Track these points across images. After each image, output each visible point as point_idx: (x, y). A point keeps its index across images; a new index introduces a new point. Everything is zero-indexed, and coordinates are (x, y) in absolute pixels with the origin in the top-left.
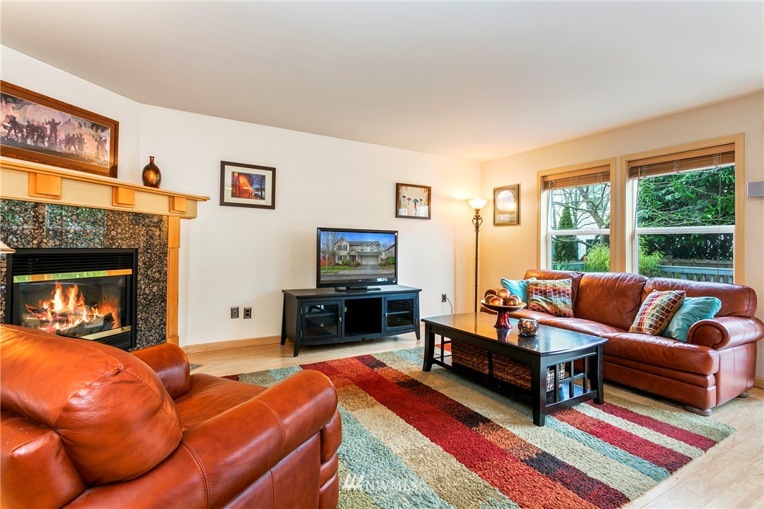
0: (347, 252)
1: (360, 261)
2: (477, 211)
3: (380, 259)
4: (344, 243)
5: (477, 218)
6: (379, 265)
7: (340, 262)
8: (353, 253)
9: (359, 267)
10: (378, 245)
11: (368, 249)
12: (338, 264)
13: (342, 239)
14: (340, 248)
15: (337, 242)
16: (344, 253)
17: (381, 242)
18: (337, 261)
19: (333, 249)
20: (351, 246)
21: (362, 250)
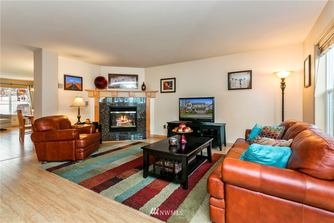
0: (191, 107)
1: (196, 111)
2: (283, 80)
3: (205, 110)
4: (190, 104)
5: (283, 84)
6: (205, 113)
7: (188, 112)
8: (193, 108)
9: (196, 114)
10: (205, 104)
11: (200, 106)
12: (187, 113)
13: (189, 102)
14: (188, 106)
15: (187, 103)
16: (189, 108)
17: (206, 103)
18: (187, 111)
19: (185, 106)
20: (193, 105)
21: (197, 106)
